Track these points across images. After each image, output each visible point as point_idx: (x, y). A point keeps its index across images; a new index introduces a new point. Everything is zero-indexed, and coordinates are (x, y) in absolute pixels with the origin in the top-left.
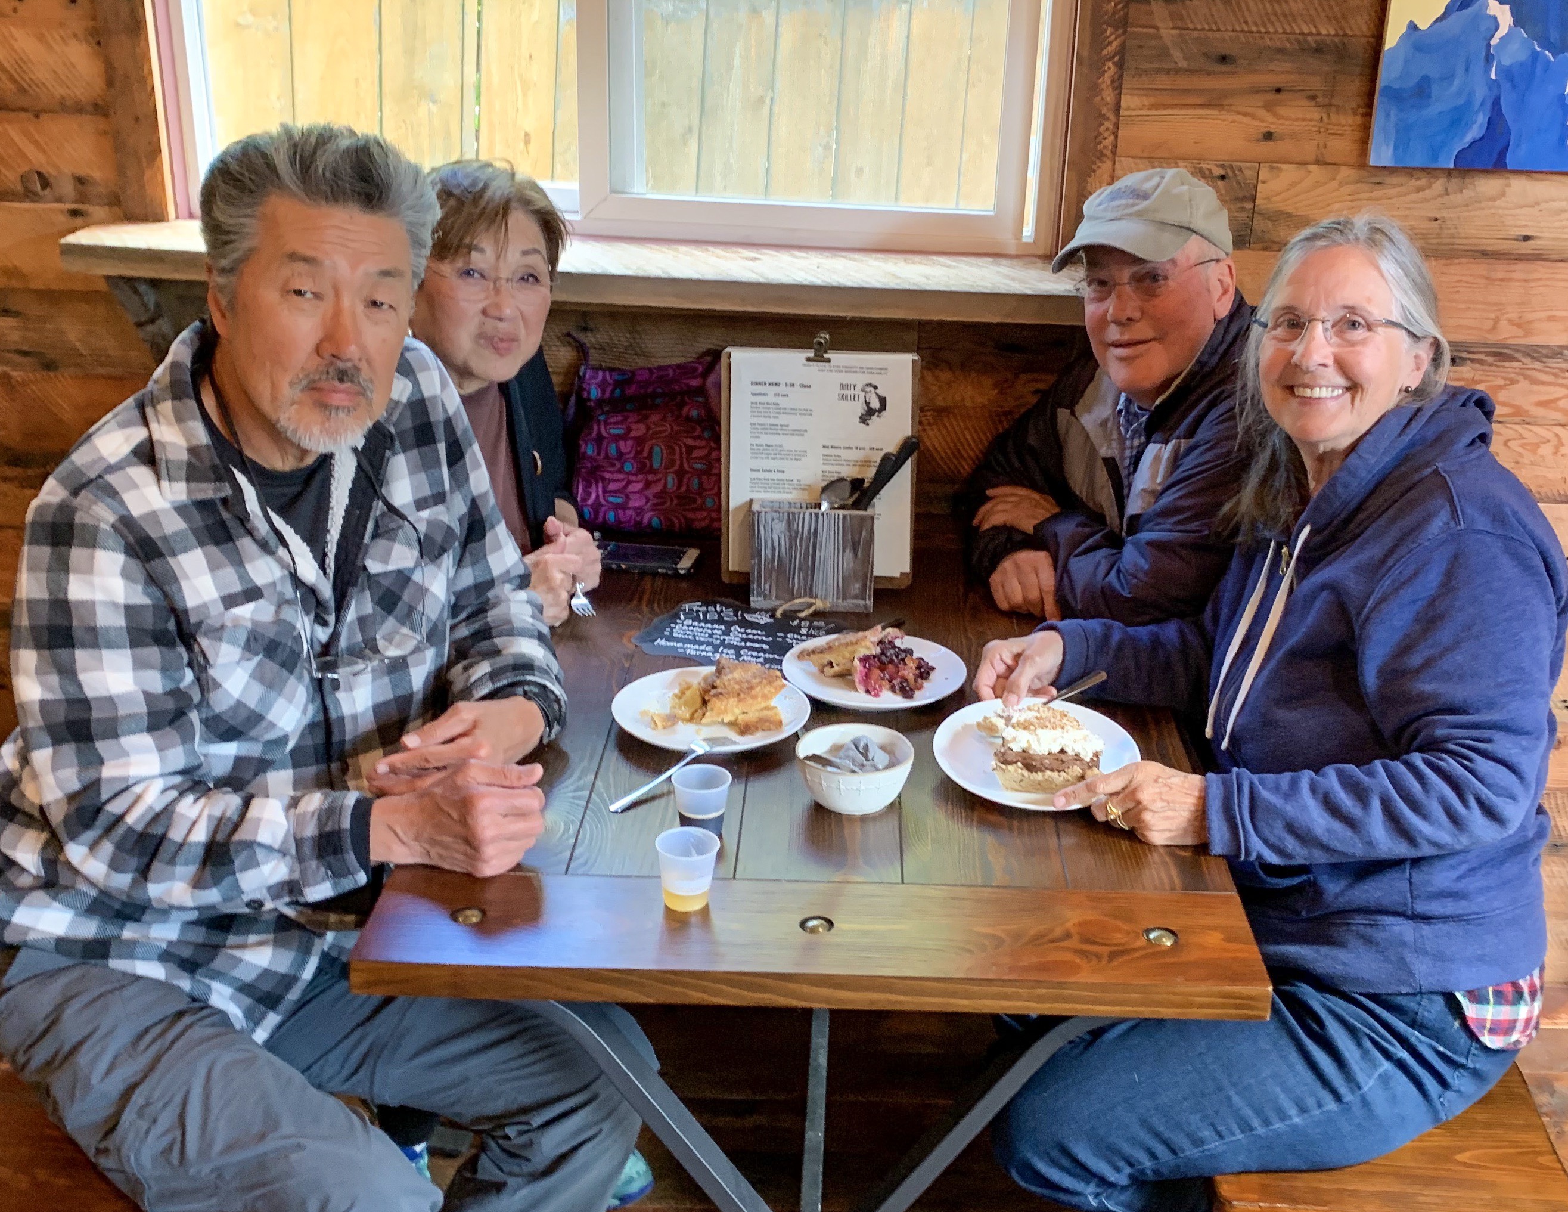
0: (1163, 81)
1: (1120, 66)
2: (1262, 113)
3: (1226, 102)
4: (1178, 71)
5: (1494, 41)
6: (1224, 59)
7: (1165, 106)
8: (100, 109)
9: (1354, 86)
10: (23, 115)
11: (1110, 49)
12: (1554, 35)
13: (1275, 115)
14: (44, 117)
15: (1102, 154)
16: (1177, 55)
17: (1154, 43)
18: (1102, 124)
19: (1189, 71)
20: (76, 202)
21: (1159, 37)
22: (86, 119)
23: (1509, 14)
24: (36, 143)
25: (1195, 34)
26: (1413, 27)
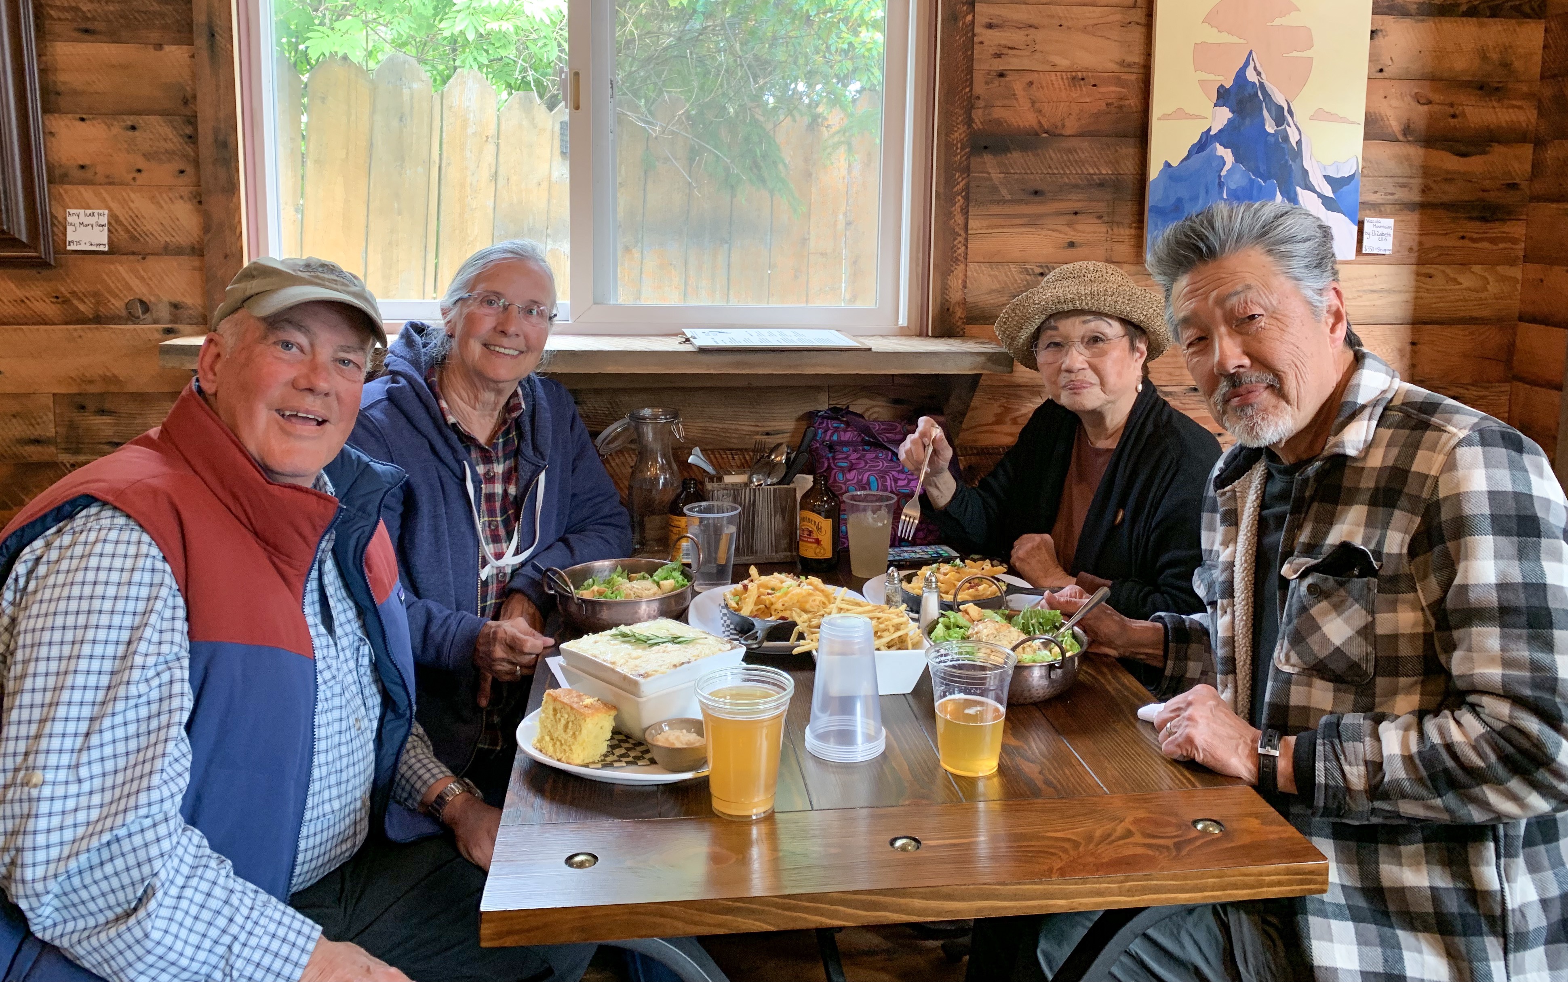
0: (995, 209)
1: (967, 198)
2: (1066, 229)
3: (1040, 222)
4: (1005, 202)
5: (1223, 173)
6: (1036, 193)
7: (997, 227)
8: (197, 251)
9: (1127, 209)
10: (132, 257)
11: (959, 187)
12: (1263, 168)
13: (1075, 230)
14: (149, 258)
15: (957, 259)
16: (1004, 192)
17: (988, 183)
18: (955, 239)
19: (1013, 201)
20: (171, 322)
21: (991, 179)
22: (184, 259)
23: (1230, 154)
24: (142, 279)
25: (1016, 176)
26: (1168, 165)
